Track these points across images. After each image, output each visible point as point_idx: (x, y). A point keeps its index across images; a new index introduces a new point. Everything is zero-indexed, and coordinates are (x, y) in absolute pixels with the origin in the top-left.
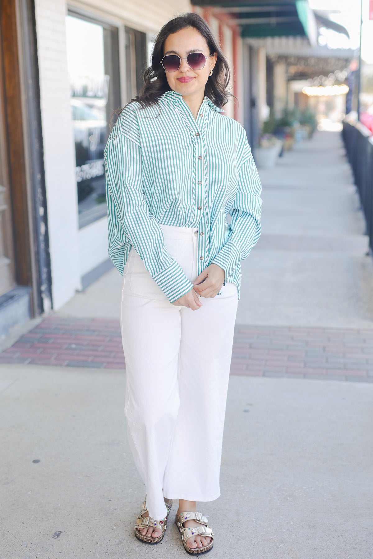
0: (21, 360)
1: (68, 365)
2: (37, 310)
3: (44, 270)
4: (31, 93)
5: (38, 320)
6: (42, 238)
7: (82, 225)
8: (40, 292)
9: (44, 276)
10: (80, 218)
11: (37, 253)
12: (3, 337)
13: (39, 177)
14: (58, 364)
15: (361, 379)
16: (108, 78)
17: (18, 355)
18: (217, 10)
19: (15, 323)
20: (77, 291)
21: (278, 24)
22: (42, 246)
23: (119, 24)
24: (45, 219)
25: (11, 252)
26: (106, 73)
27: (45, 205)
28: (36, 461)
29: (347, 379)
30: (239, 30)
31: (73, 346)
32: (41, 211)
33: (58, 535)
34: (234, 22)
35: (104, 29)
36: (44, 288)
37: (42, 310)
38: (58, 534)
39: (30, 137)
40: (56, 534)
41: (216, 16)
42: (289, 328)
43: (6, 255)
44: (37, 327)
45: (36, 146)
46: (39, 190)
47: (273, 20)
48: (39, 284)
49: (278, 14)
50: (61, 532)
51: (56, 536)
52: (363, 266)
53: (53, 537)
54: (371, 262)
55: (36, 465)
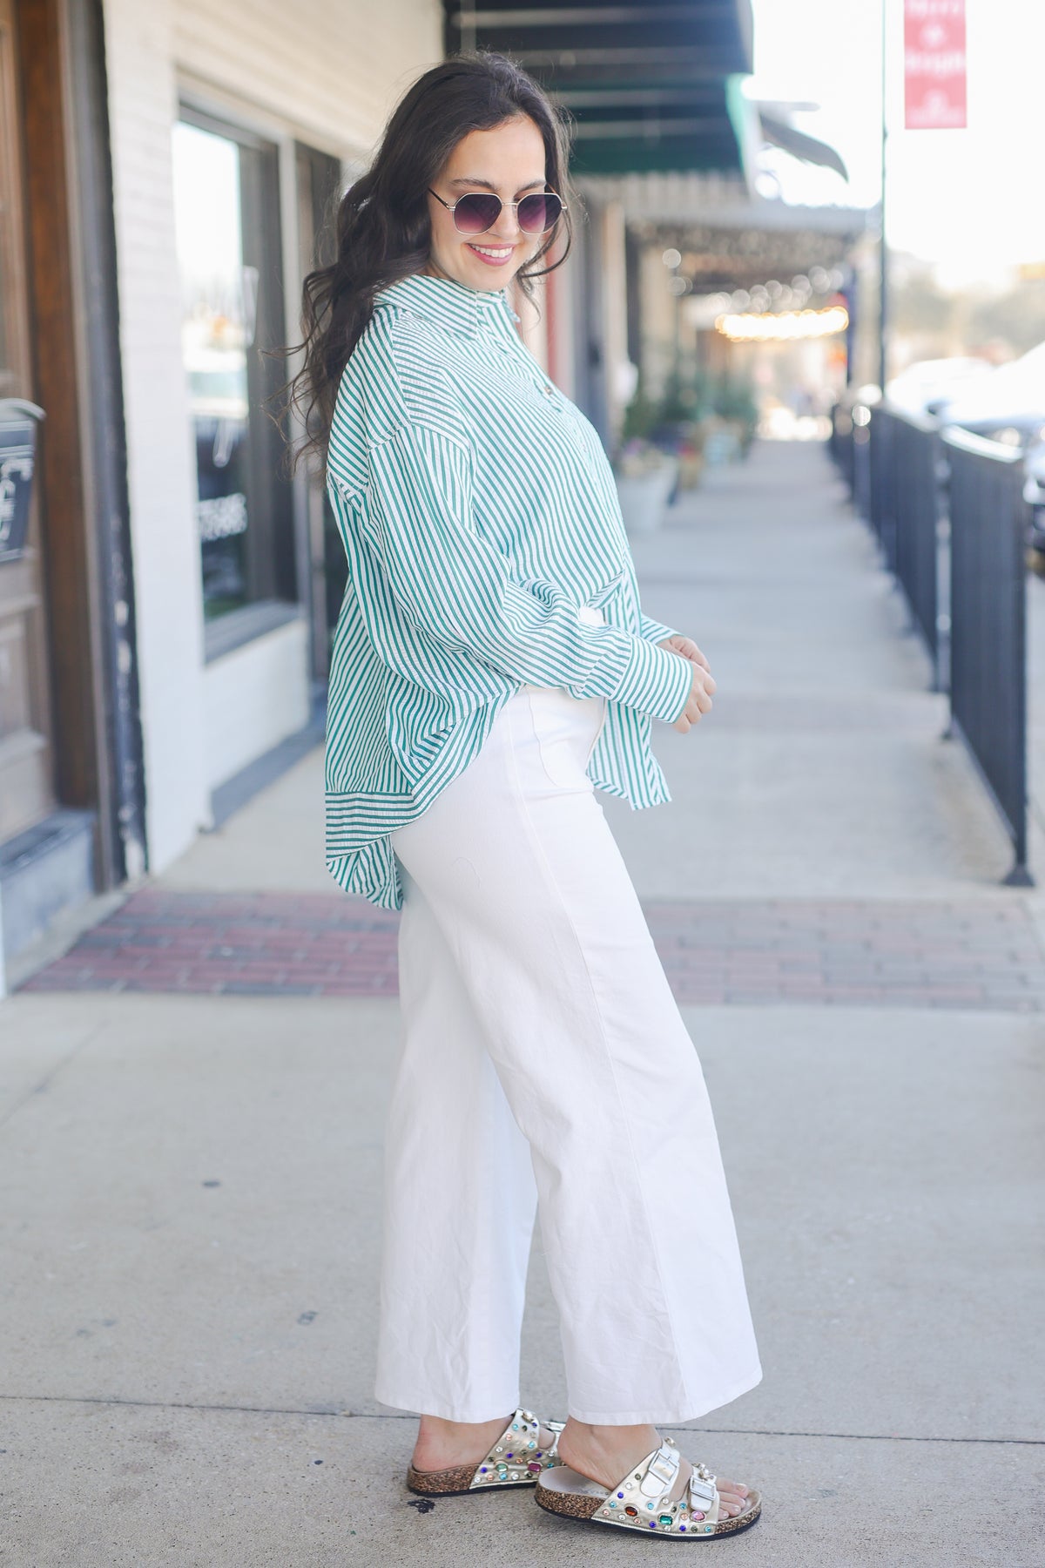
0: (102, 984)
1: (227, 992)
2: (111, 873)
3: (127, 767)
4: (98, 308)
5: (114, 899)
6: (122, 683)
7: (212, 656)
8: (117, 825)
9: (128, 783)
10: (208, 637)
11: (112, 721)
12: (37, 935)
13: (114, 523)
14: (199, 986)
15: (967, 1004)
16: (252, 275)
17: (86, 973)
19: (61, 901)
20: (202, 831)
21: (666, 140)
22: (123, 703)
23: (280, 133)
24: (130, 632)
25: (45, 718)
26: (247, 260)
27: (129, 596)
28: (210, 1184)
29: (935, 1004)
31: (227, 952)
32: (121, 612)
33: (311, 1319)
35: (242, 147)
36: (127, 814)
37: (122, 873)
38: (309, 1317)
39: (95, 419)
40: (303, 1316)
42: (773, 904)
43: (35, 726)
44: (118, 912)
45: (109, 444)
46: (115, 558)
47: (652, 129)
48: (116, 805)
49: (665, 112)
50: (314, 1313)
51: (305, 1321)
52: (939, 765)
53: (299, 1321)
54: (958, 754)
55: (212, 1192)
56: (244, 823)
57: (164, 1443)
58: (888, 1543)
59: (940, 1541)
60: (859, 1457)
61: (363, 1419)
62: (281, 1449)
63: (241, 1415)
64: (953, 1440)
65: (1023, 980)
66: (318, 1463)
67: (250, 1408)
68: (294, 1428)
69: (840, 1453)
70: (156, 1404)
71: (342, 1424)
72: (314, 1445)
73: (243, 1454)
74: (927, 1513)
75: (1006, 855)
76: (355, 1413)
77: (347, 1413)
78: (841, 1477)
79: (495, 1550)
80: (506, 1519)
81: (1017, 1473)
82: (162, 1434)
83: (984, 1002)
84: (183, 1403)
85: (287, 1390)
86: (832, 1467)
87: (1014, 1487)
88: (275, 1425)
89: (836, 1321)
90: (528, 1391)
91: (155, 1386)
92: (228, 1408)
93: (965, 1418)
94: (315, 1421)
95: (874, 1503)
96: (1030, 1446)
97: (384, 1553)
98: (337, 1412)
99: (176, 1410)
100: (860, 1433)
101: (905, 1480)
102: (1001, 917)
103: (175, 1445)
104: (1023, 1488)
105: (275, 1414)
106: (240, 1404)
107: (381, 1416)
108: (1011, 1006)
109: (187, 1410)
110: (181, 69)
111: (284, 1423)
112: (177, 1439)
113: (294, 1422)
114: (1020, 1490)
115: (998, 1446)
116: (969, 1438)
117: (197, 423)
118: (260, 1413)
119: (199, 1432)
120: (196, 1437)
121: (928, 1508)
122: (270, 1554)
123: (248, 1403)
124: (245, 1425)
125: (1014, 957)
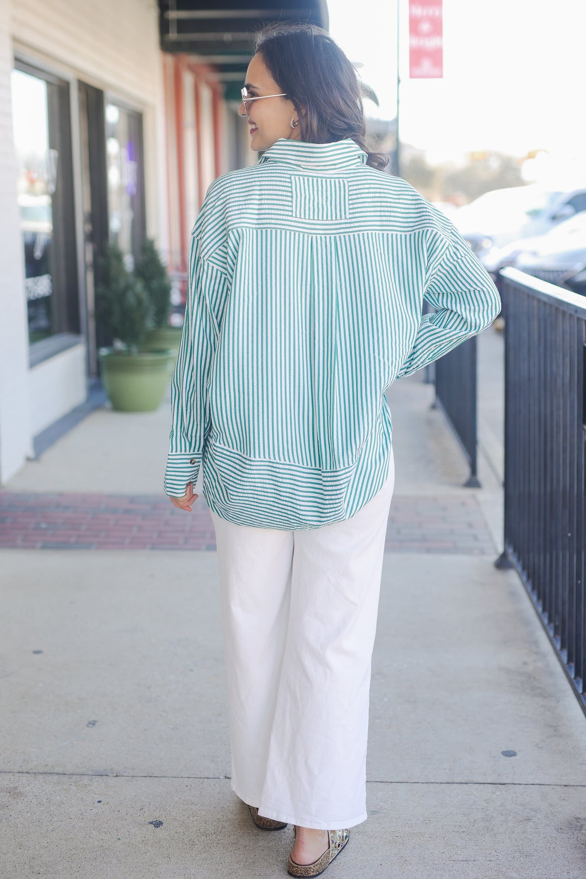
1: (44, 547)
7: (33, 364)
10: (31, 353)
14: (28, 544)
15: (446, 551)
16: (54, 154)
18: (194, 59)
20: (28, 459)
23: (70, 76)
26: (52, 146)
28: (37, 652)
29: (429, 551)
30: (221, 89)
31: (44, 526)
33: (94, 724)
34: (215, 77)
35: (49, 83)
38: (93, 723)
40: (90, 723)
41: (192, 69)
50: (96, 721)
51: (91, 725)
52: (429, 422)
53: (87, 726)
54: (440, 416)
55: (38, 656)
56: (52, 455)
57: (15, 793)
58: (407, 838)
59: (435, 837)
60: (391, 793)
61: (123, 778)
62: (79, 795)
63: (56, 777)
64: (441, 783)
65: (475, 538)
66: (99, 802)
67: (61, 773)
68: (86, 783)
69: (381, 791)
70: (9, 772)
71: (112, 781)
72: (97, 792)
73: (58, 798)
74: (428, 822)
75: (466, 471)
76: (119, 775)
77: (115, 775)
78: (381, 804)
79: (196, 847)
80: (202, 830)
81: (475, 800)
82: (13, 788)
83: (454, 549)
84: (24, 771)
85: (81, 763)
86: (377, 799)
87: (473, 807)
88: (75, 782)
89: (378, 721)
90: (213, 761)
91: (9, 762)
92: (49, 773)
93: (447, 771)
94: (97, 779)
95: (399, 817)
96: (481, 785)
97: (136, 850)
98: (109, 774)
99: (20, 775)
100: (392, 780)
101: (416, 805)
102: (464, 504)
103: (21, 794)
104: (478, 807)
105: (74, 777)
106: (55, 771)
107: (133, 776)
108: (468, 551)
109: (26, 775)
110: (15, 40)
111: (80, 781)
112: (21, 791)
113: (86, 780)
114: (477, 809)
115: (465, 786)
116: (450, 781)
117: (25, 234)
118: (67, 776)
119: (34, 787)
120: (32, 789)
121: (428, 819)
122: (73, 852)
123: (60, 770)
124: (59, 782)
125: (470, 525)
